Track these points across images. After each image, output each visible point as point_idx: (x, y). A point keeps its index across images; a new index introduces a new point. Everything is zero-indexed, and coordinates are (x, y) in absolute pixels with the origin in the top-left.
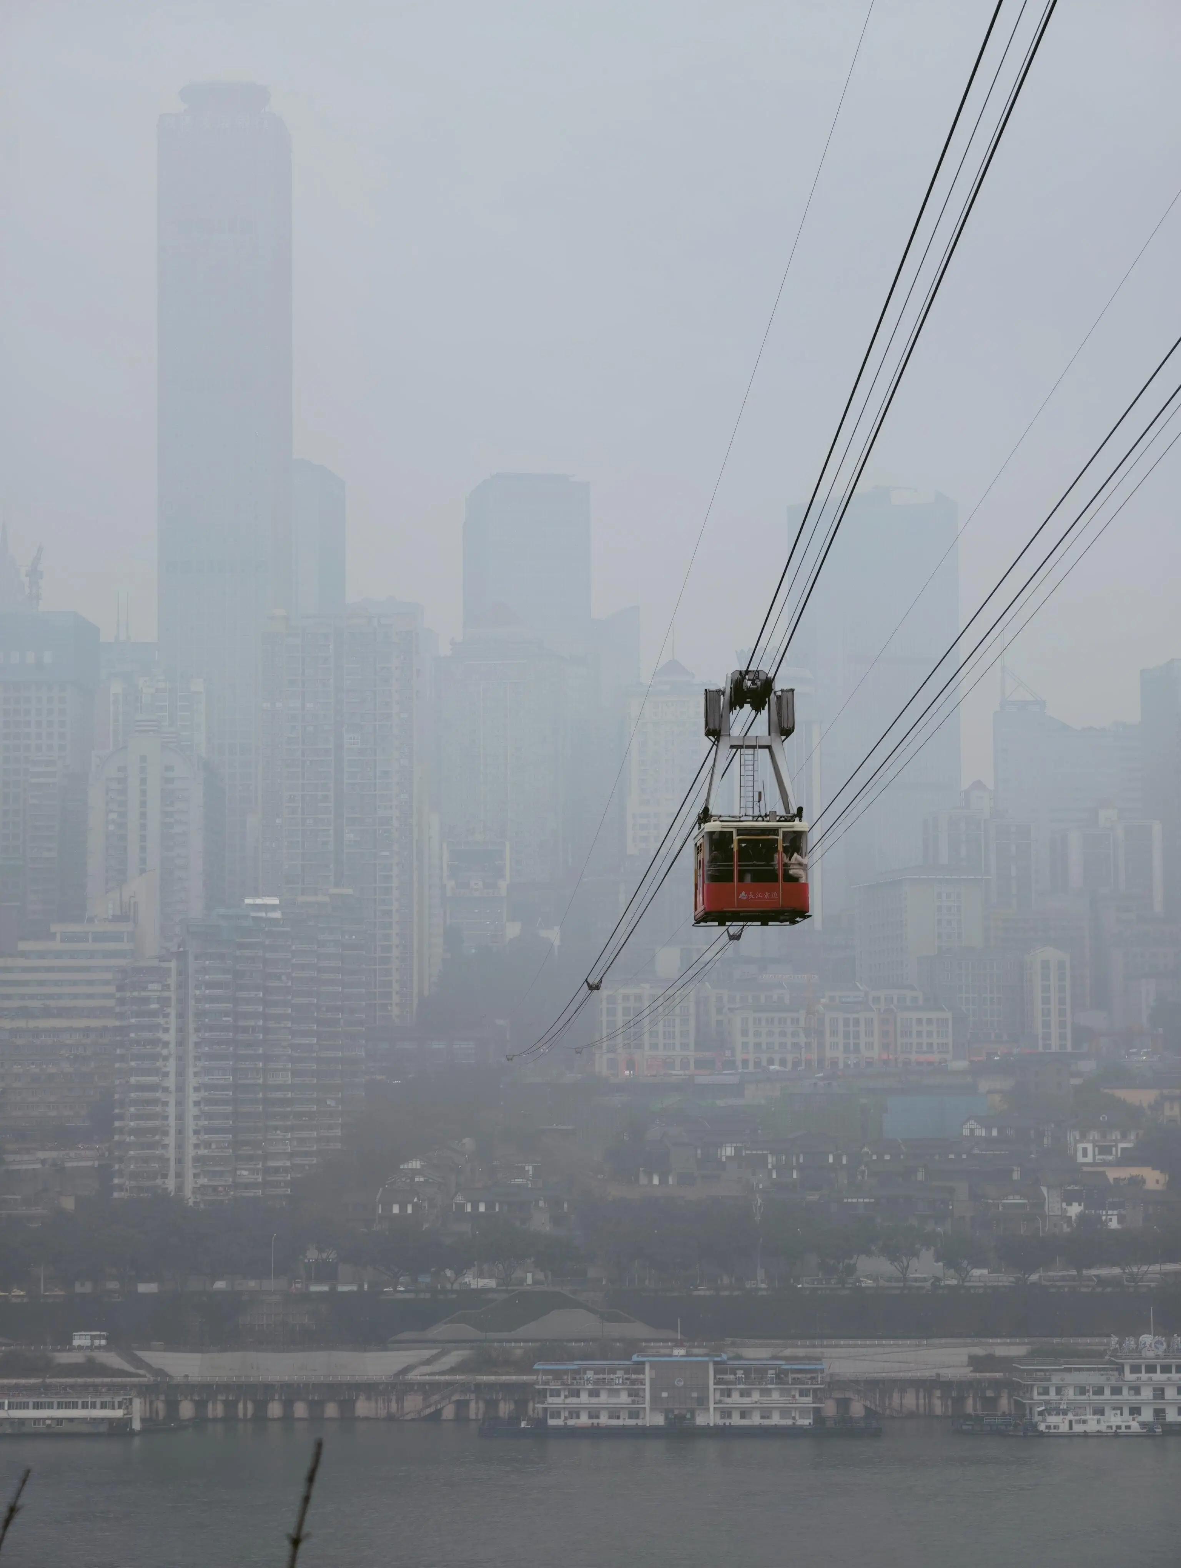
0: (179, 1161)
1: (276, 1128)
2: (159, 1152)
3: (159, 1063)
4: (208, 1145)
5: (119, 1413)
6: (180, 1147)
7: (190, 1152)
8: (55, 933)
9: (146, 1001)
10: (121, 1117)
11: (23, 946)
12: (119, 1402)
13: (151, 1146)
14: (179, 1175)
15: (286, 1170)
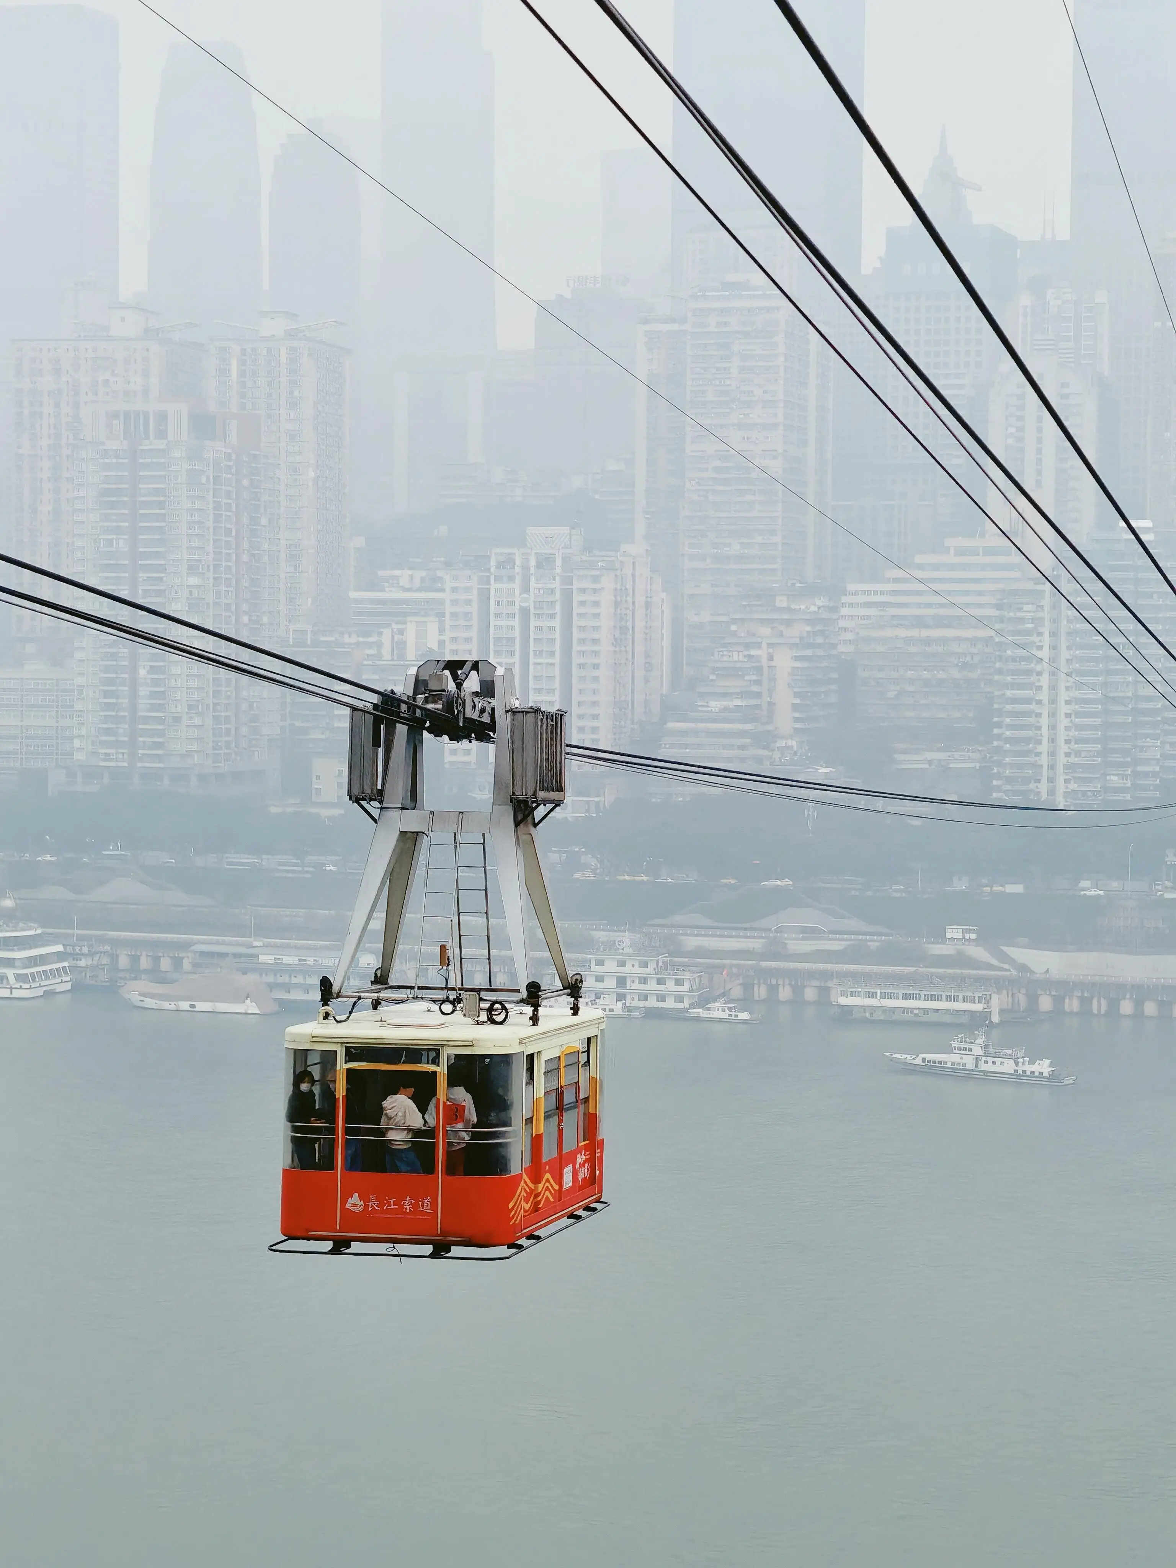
0: (1052, 767)
1: (1146, 736)
2: (1032, 759)
3: (1034, 678)
4: (1078, 753)
5: (978, 1007)
6: (1052, 754)
7: (1062, 760)
8: (949, 548)
9: (1021, 620)
10: (999, 725)
11: (919, 559)
12: (979, 997)
13: (1026, 753)
14: (1051, 780)
15: (1155, 775)
